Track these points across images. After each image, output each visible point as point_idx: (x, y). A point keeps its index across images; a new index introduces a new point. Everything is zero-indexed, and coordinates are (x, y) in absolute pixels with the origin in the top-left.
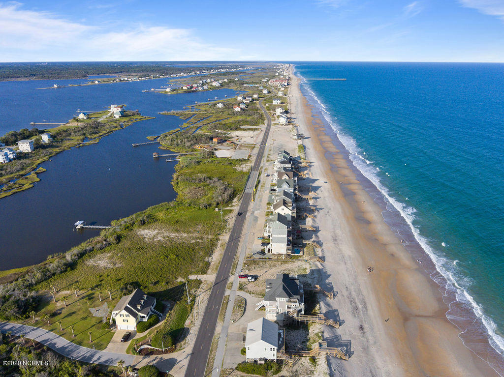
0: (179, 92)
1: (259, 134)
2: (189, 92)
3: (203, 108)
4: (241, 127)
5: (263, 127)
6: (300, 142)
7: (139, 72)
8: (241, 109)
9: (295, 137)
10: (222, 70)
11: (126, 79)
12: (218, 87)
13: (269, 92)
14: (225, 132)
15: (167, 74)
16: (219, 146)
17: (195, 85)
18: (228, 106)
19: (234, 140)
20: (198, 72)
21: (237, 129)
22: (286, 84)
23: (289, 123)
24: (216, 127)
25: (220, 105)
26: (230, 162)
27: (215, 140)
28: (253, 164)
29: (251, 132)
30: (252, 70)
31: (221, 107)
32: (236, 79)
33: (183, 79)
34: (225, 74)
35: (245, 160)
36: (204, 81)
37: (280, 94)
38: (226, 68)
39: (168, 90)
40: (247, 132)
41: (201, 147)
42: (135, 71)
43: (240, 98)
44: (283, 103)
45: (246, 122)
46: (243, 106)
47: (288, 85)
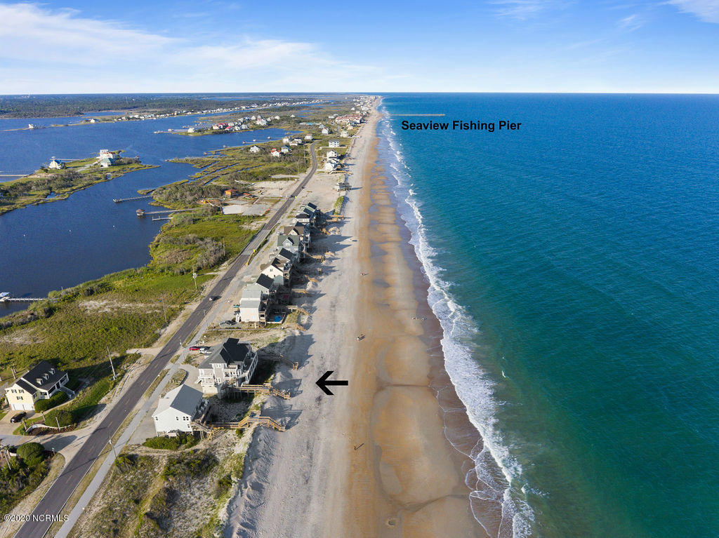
0: (206, 133)
1: (292, 185)
2: (220, 133)
3: (231, 153)
4: (273, 177)
5: (302, 176)
6: (343, 193)
7: (160, 107)
8: (282, 153)
9: (338, 188)
10: (279, 105)
11: (137, 116)
12: (263, 127)
13: (331, 132)
14: (247, 183)
15: (199, 110)
16: (232, 201)
17: (231, 124)
18: (265, 150)
19: (255, 193)
20: (244, 107)
21: (265, 179)
22: (358, 122)
23: (338, 170)
24: (237, 177)
25: (255, 150)
26: (238, 219)
27: (228, 193)
28: (267, 222)
29: (283, 182)
30: (321, 103)
31: (255, 152)
32: (293, 116)
33: (219, 117)
34: (279, 109)
35: (259, 216)
36: (247, 118)
37: (344, 134)
38: (285, 101)
39: (191, 130)
40: (278, 183)
41: (207, 202)
42: (154, 106)
43: (286, 140)
44: (344, 146)
45: (281, 170)
46: (285, 151)
47: (361, 122)
